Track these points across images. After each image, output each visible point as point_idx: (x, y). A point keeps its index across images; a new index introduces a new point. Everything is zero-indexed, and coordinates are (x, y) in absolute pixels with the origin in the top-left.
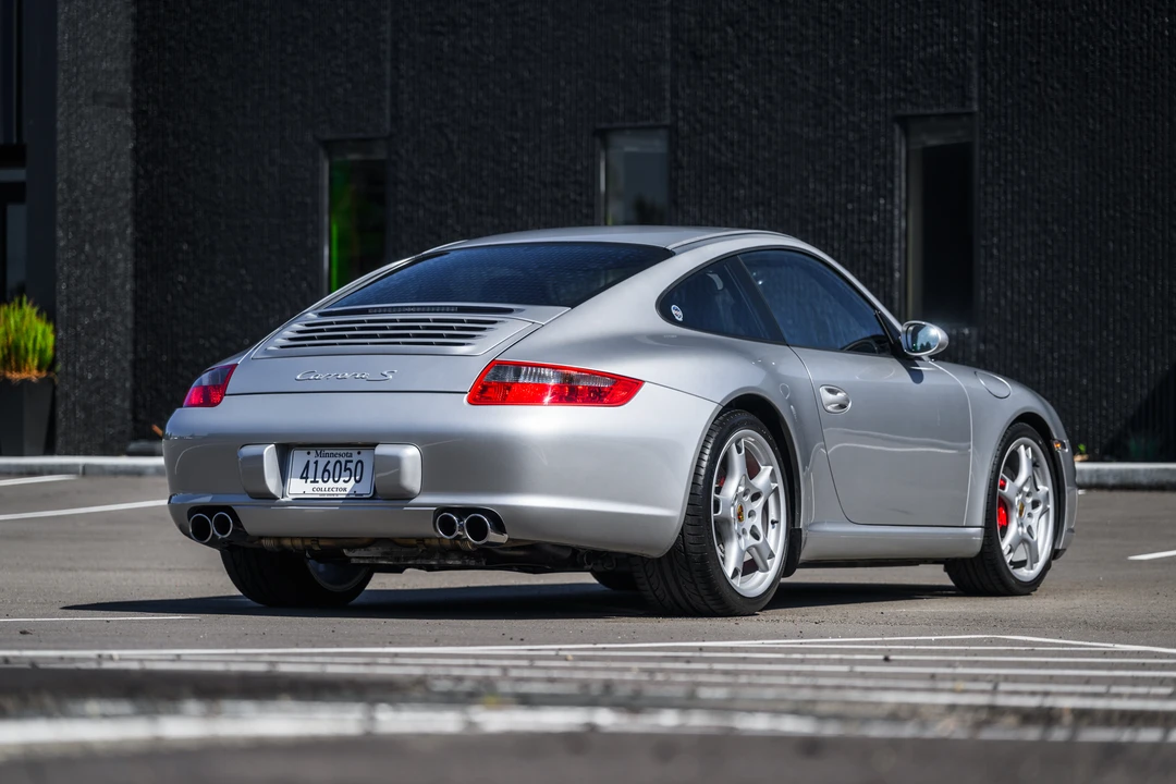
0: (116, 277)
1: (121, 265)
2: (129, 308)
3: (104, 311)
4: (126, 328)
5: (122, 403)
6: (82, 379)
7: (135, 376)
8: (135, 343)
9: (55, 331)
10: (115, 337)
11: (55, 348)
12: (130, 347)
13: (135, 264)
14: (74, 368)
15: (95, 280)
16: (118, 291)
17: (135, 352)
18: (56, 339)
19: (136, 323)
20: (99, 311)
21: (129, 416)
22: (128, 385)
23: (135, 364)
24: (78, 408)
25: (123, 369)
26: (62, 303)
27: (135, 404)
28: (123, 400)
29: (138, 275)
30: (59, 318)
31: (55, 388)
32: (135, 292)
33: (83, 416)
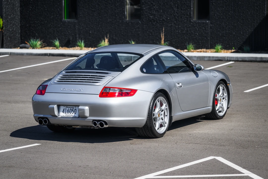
0: (16, 7)
1: (17, 4)
2: (19, 14)
3: (13, 15)
4: (19, 18)
5: (18, 36)
6: (9, 31)
7: (21, 29)
8: (21, 22)
9: (3, 20)
10: (16, 20)
11: (3, 24)
12: (20, 23)
13: (20, 4)
14: (7, 28)
15: (11, 8)
16: (17, 10)
17: (21, 24)
18: (3, 22)
19: (21, 17)
20: (12, 15)
21: (20, 38)
22: (19, 31)
23: (21, 27)
24: (8, 37)
25: (18, 28)
26: (4, 14)
27: (21, 36)
28: (18, 35)
29: (21, 6)
30: (3, 17)
31: (3, 33)
32: (20, 10)
33: (9, 39)
